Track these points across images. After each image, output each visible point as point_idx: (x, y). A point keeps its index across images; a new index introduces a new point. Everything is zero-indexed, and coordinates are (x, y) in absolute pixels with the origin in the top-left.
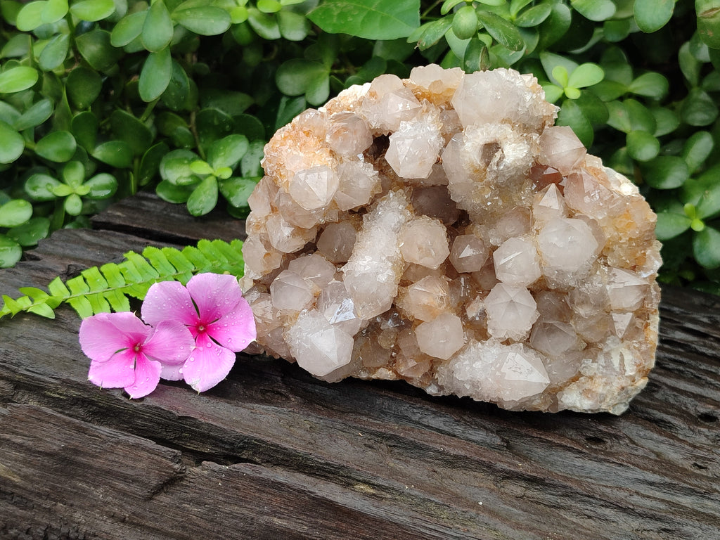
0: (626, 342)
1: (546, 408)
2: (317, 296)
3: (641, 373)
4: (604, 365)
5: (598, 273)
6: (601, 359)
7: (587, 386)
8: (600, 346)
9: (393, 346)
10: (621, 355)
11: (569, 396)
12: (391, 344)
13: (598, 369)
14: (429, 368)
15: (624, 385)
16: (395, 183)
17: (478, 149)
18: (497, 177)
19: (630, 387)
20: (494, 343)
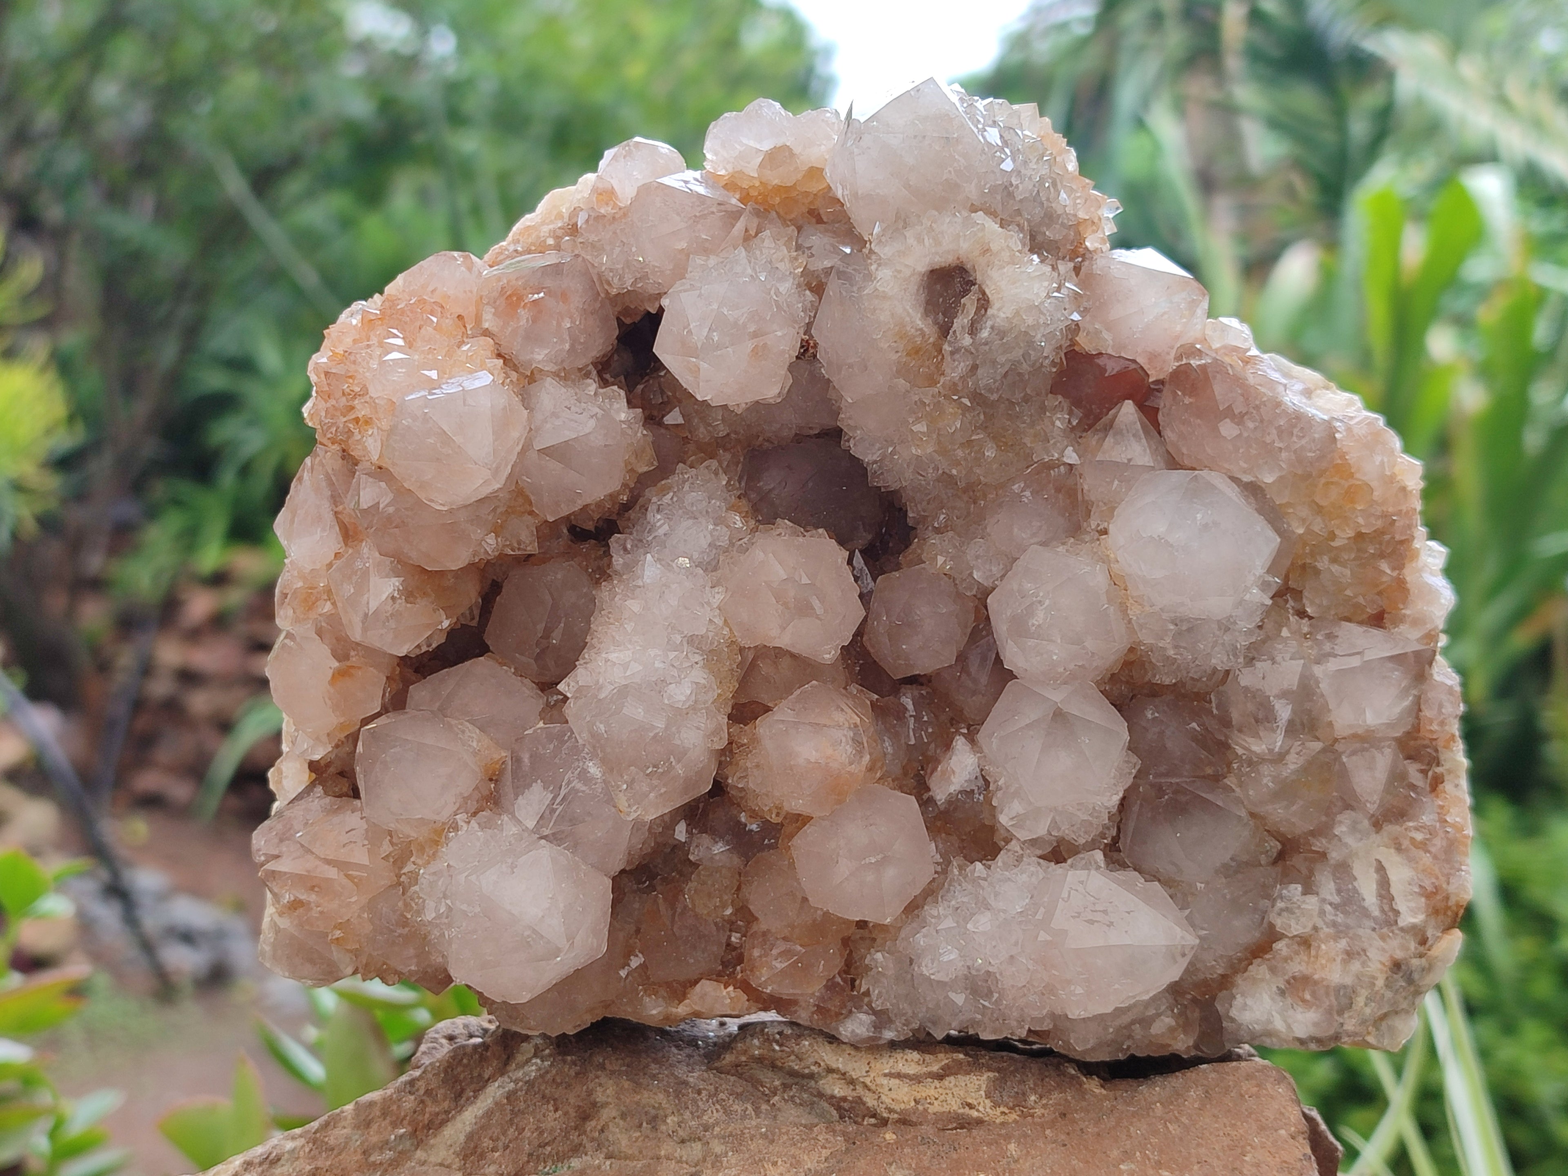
0: (1391, 829)
1: (1191, 1043)
2: (494, 777)
3: (1441, 917)
4: (1336, 899)
5: (1285, 632)
6: (1328, 887)
7: (1298, 967)
8: (1318, 844)
9: (729, 911)
10: (1381, 868)
11: (1249, 1002)
12: (724, 907)
13: (1322, 913)
14: (839, 963)
15: (1399, 955)
16: (691, 447)
17: (913, 288)
18: (974, 368)
19: (1415, 962)
20: (1019, 859)
